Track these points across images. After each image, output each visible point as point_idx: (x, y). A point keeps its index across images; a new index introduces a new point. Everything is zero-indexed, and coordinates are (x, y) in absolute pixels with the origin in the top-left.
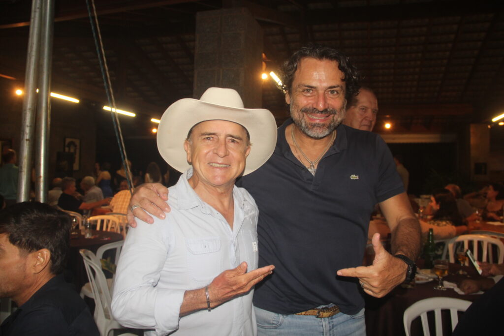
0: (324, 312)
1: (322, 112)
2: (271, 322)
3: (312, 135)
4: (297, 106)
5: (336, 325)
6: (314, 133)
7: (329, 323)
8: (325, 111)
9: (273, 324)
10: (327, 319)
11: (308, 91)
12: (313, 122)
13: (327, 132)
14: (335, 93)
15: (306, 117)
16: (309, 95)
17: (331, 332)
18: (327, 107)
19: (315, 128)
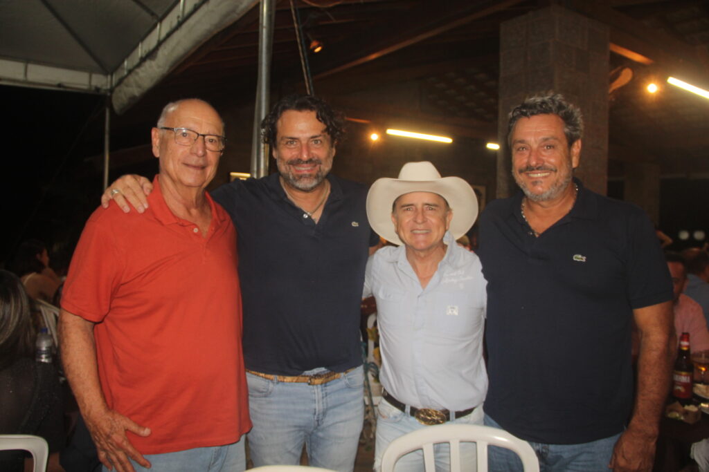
0: (315, 379)
1: (307, 162)
2: (262, 390)
3: (300, 187)
4: (282, 159)
5: (329, 394)
6: (302, 184)
7: (322, 390)
8: (310, 161)
9: (262, 392)
10: (319, 386)
11: (291, 143)
12: (300, 173)
13: (314, 183)
14: (319, 142)
15: (292, 169)
16: (292, 146)
17: (324, 400)
18: (311, 157)
19: (302, 179)
